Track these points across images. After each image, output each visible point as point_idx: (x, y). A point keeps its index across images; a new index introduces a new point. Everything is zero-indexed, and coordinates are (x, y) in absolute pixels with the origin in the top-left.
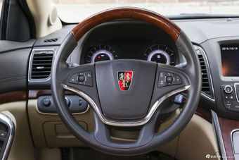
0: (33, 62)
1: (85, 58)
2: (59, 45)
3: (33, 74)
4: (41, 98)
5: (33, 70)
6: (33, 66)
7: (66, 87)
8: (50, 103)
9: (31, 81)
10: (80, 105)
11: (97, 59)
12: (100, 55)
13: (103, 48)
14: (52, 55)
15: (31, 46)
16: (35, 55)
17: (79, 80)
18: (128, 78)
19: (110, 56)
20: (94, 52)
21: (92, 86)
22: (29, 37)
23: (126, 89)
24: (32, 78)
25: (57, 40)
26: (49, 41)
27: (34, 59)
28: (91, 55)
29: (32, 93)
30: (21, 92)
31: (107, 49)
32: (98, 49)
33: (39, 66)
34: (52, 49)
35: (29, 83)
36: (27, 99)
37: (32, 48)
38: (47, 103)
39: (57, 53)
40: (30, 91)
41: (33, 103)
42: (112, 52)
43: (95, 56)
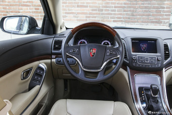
1: (75, 42)
3: (54, 49)
4: (57, 59)
5: (54, 47)
6: (54, 45)
7: (68, 54)
9: (53, 51)
10: (73, 62)
11: (80, 43)
12: (82, 41)
13: (83, 39)
14: (62, 41)
15: (54, 37)
16: (55, 41)
17: (74, 52)
19: (86, 42)
20: (79, 40)
21: (78, 54)
22: (53, 33)
23: (93, 56)
25: (64, 35)
29: (53, 56)
30: (49, 56)
31: (85, 39)
32: (81, 39)
33: (56, 45)
34: (62, 38)
36: (51, 59)
38: (59, 61)
39: (64, 40)
41: (54, 60)
42: (86, 40)
43: (80, 42)
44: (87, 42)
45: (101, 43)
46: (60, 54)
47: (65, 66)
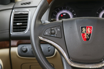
0: (14, 20)
2: (36, 7)
3: (14, 29)
4: (20, 46)
5: (14, 26)
6: (14, 23)
7: (41, 38)
8: (27, 50)
9: (13, 34)
10: (49, 51)
11: (60, 18)
12: (62, 14)
13: (64, 9)
14: (27, 14)
15: (12, 7)
16: (15, 15)
17: (51, 33)
18: (89, 31)
19: (70, 14)
20: (58, 11)
21: (61, 38)
22: (10, 1)
23: (87, 39)
24: (14, 31)
25: (30, 3)
26: (24, 4)
27: (14, 17)
28: (56, 14)
29: (14, 43)
30: (6, 42)
32: (61, 10)
33: (18, 23)
34: (27, 10)
35: (11, 36)
36: (10, 47)
37: (13, 9)
38: (25, 50)
40: (12, 41)
41: (15, 50)
42: (71, 11)
43: (59, 15)
44: (73, 14)
45: (98, 15)
46: (28, 38)
47: (37, 59)
